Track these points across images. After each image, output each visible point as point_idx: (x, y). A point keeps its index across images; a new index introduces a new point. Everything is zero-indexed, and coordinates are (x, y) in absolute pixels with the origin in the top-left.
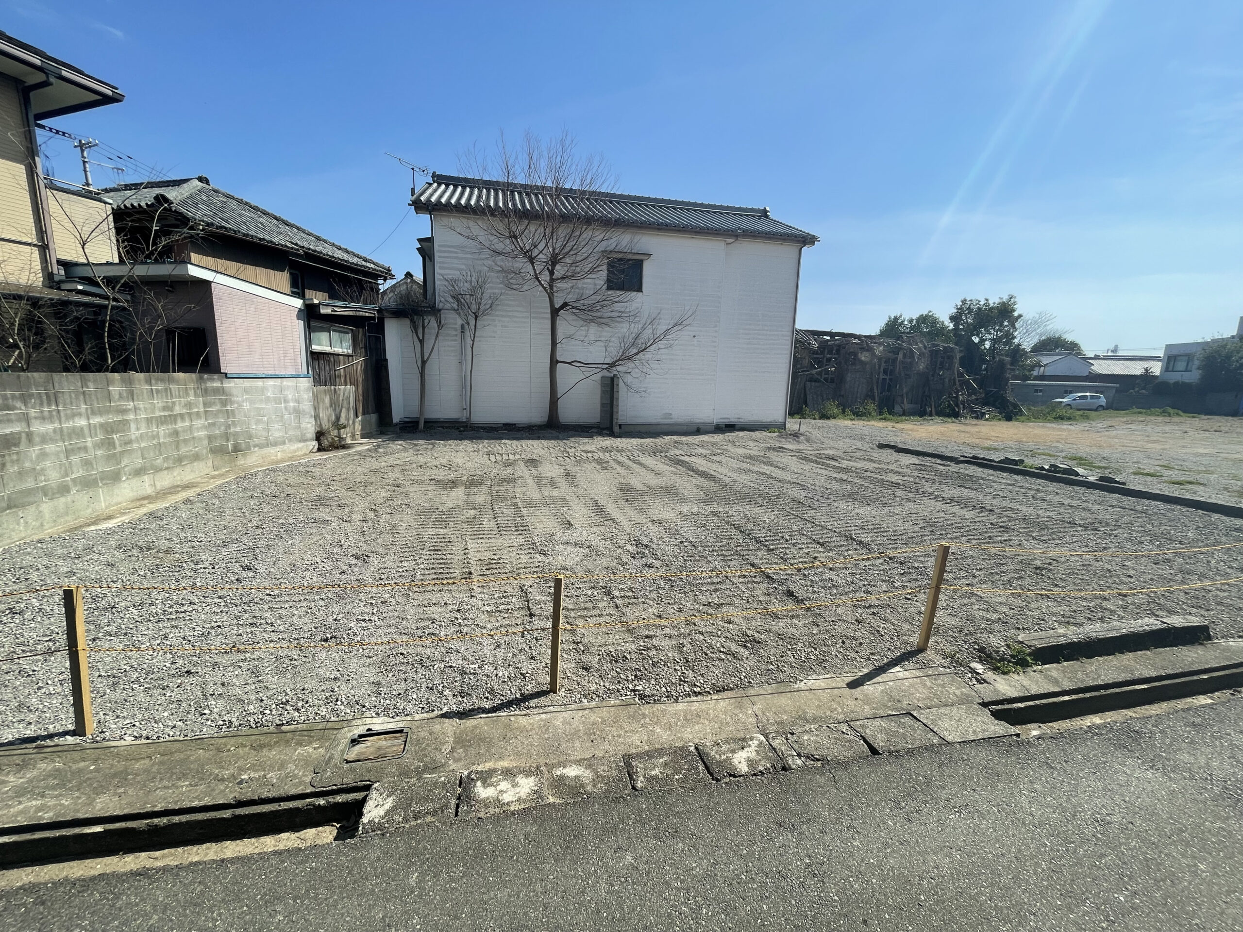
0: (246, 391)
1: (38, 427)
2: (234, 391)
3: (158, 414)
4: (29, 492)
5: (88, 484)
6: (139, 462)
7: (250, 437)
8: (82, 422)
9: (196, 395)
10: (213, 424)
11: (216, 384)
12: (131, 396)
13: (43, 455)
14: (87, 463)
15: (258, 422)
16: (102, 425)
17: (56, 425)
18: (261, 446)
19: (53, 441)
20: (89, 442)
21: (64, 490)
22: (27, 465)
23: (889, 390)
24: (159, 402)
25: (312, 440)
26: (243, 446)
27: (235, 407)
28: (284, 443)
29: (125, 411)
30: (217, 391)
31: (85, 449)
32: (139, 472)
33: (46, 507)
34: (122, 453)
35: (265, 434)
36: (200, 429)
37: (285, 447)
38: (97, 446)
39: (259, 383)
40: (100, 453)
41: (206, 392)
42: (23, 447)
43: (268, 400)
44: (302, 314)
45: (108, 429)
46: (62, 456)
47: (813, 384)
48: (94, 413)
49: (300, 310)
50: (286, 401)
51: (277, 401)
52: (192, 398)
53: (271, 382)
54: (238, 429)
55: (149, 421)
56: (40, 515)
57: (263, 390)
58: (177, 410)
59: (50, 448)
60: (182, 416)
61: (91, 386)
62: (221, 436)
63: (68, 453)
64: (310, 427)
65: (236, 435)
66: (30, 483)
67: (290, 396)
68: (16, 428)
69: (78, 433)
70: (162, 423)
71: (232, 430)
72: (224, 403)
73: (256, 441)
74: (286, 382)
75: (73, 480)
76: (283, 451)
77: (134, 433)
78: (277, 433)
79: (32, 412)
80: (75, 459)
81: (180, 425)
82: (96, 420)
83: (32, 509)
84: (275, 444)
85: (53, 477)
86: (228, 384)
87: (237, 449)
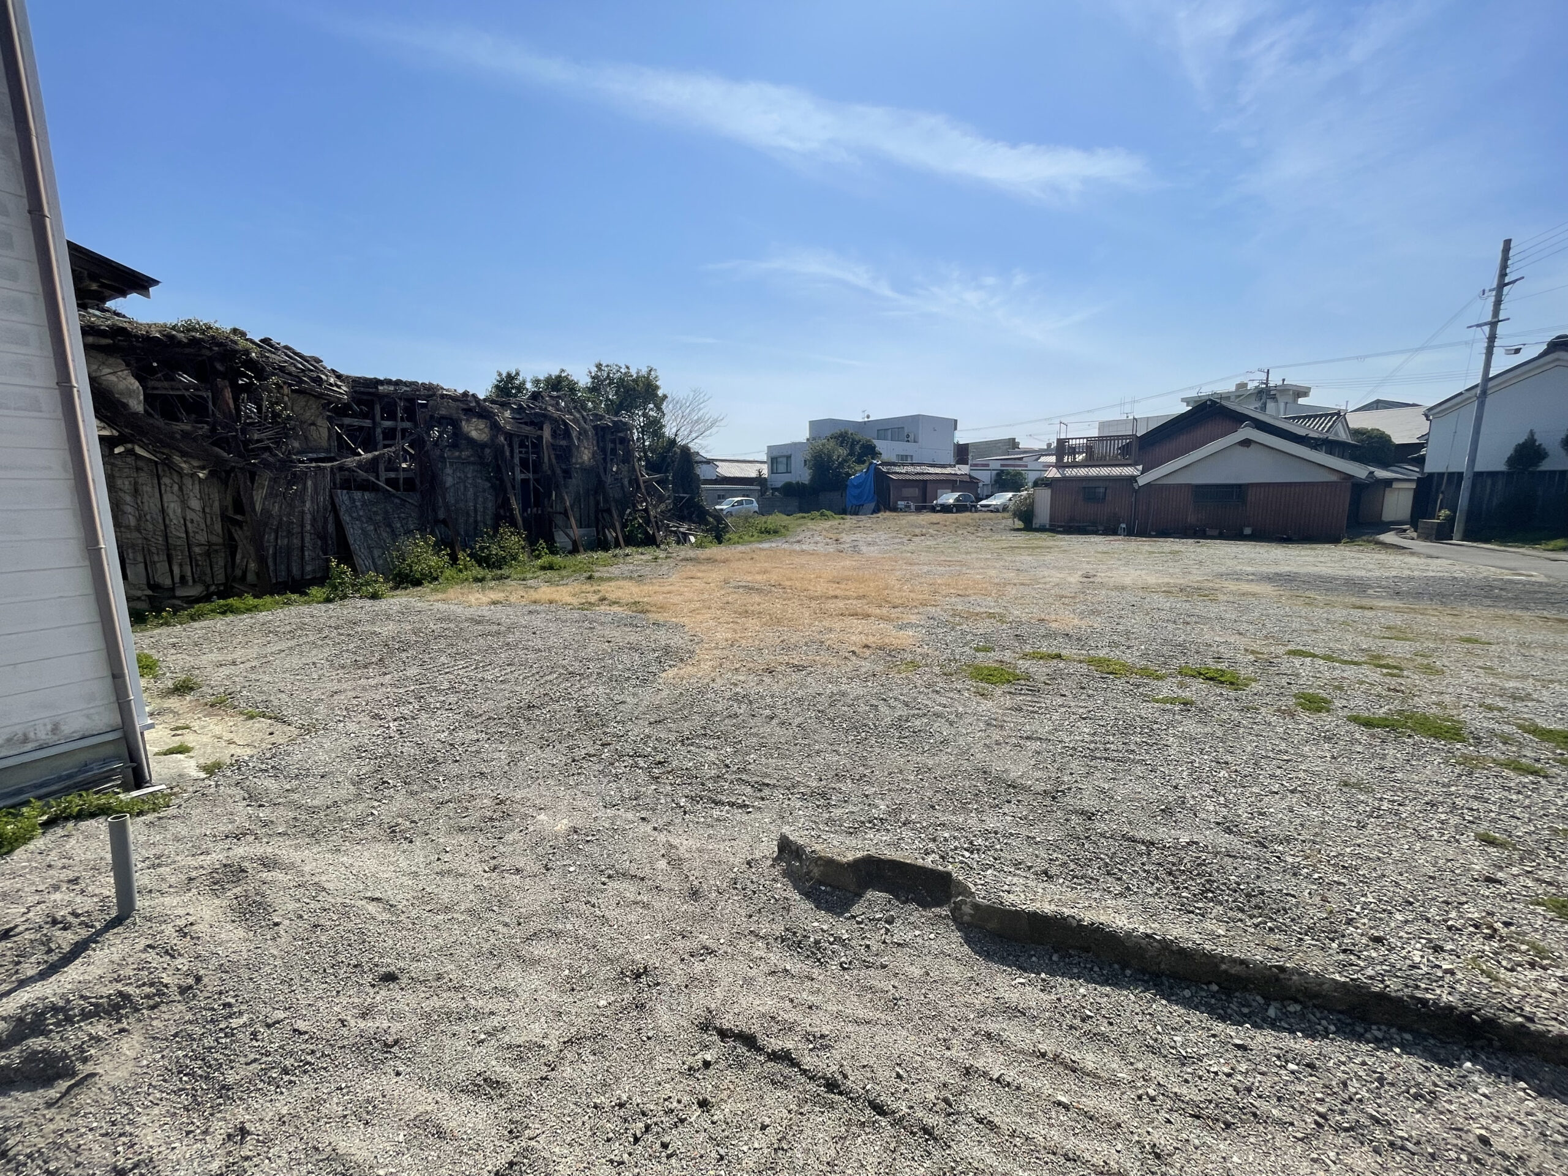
23: (537, 504)
47: (357, 495)
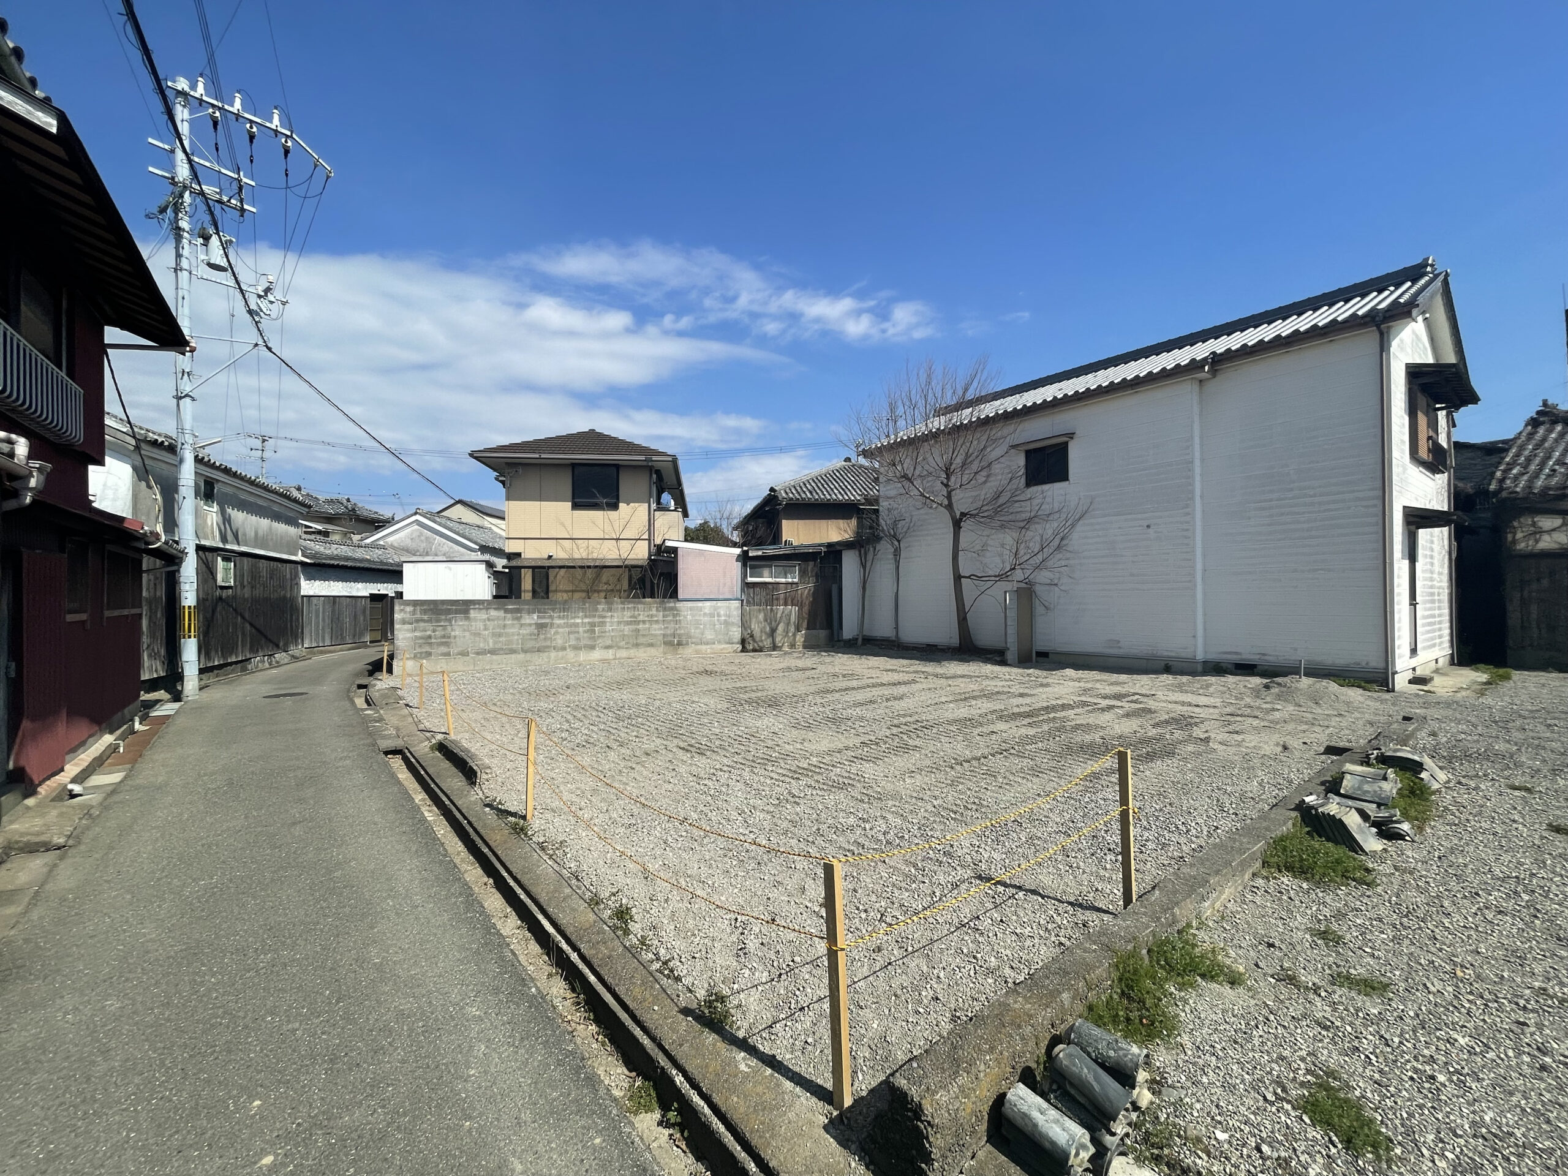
0: (691, 609)
1: (557, 621)
2: (683, 609)
3: (626, 619)
4: (548, 647)
5: (576, 648)
6: (609, 642)
7: (690, 637)
8: (579, 621)
9: (657, 610)
10: (667, 628)
11: (672, 605)
12: (610, 610)
13: (556, 633)
14: (578, 639)
15: (696, 628)
16: (589, 623)
17: (566, 621)
18: (696, 644)
19: (563, 627)
20: (581, 630)
21: (564, 649)
22: (549, 636)
24: (628, 614)
25: (738, 643)
26: (684, 642)
27: (682, 618)
28: (714, 643)
29: (605, 617)
30: (672, 609)
31: (578, 632)
32: (608, 647)
33: (553, 654)
34: (599, 637)
35: (700, 636)
36: (657, 630)
37: (714, 646)
38: (585, 632)
39: (700, 604)
40: (585, 635)
41: (665, 609)
42: (548, 629)
43: (705, 614)
44: (741, 558)
45: (593, 625)
46: (566, 635)
48: (586, 617)
49: (739, 556)
50: (719, 615)
51: (712, 615)
52: (654, 612)
53: (708, 604)
54: (682, 632)
55: (619, 623)
56: (549, 657)
57: (701, 609)
58: (641, 618)
59: (560, 630)
60: (644, 622)
61: (587, 605)
62: (671, 635)
63: (569, 633)
64: (736, 633)
65: (680, 635)
66: (548, 643)
67: (722, 612)
68: (547, 621)
69: (576, 625)
70: (628, 624)
71: (678, 632)
72: (674, 616)
73: (694, 640)
74: (720, 604)
75: (570, 646)
76: (711, 648)
77: (608, 628)
78: (709, 635)
79: (555, 615)
80: (572, 636)
81: (641, 626)
82: (586, 620)
83: (546, 654)
84: (707, 644)
85: (559, 642)
86: (679, 605)
87: (679, 644)
